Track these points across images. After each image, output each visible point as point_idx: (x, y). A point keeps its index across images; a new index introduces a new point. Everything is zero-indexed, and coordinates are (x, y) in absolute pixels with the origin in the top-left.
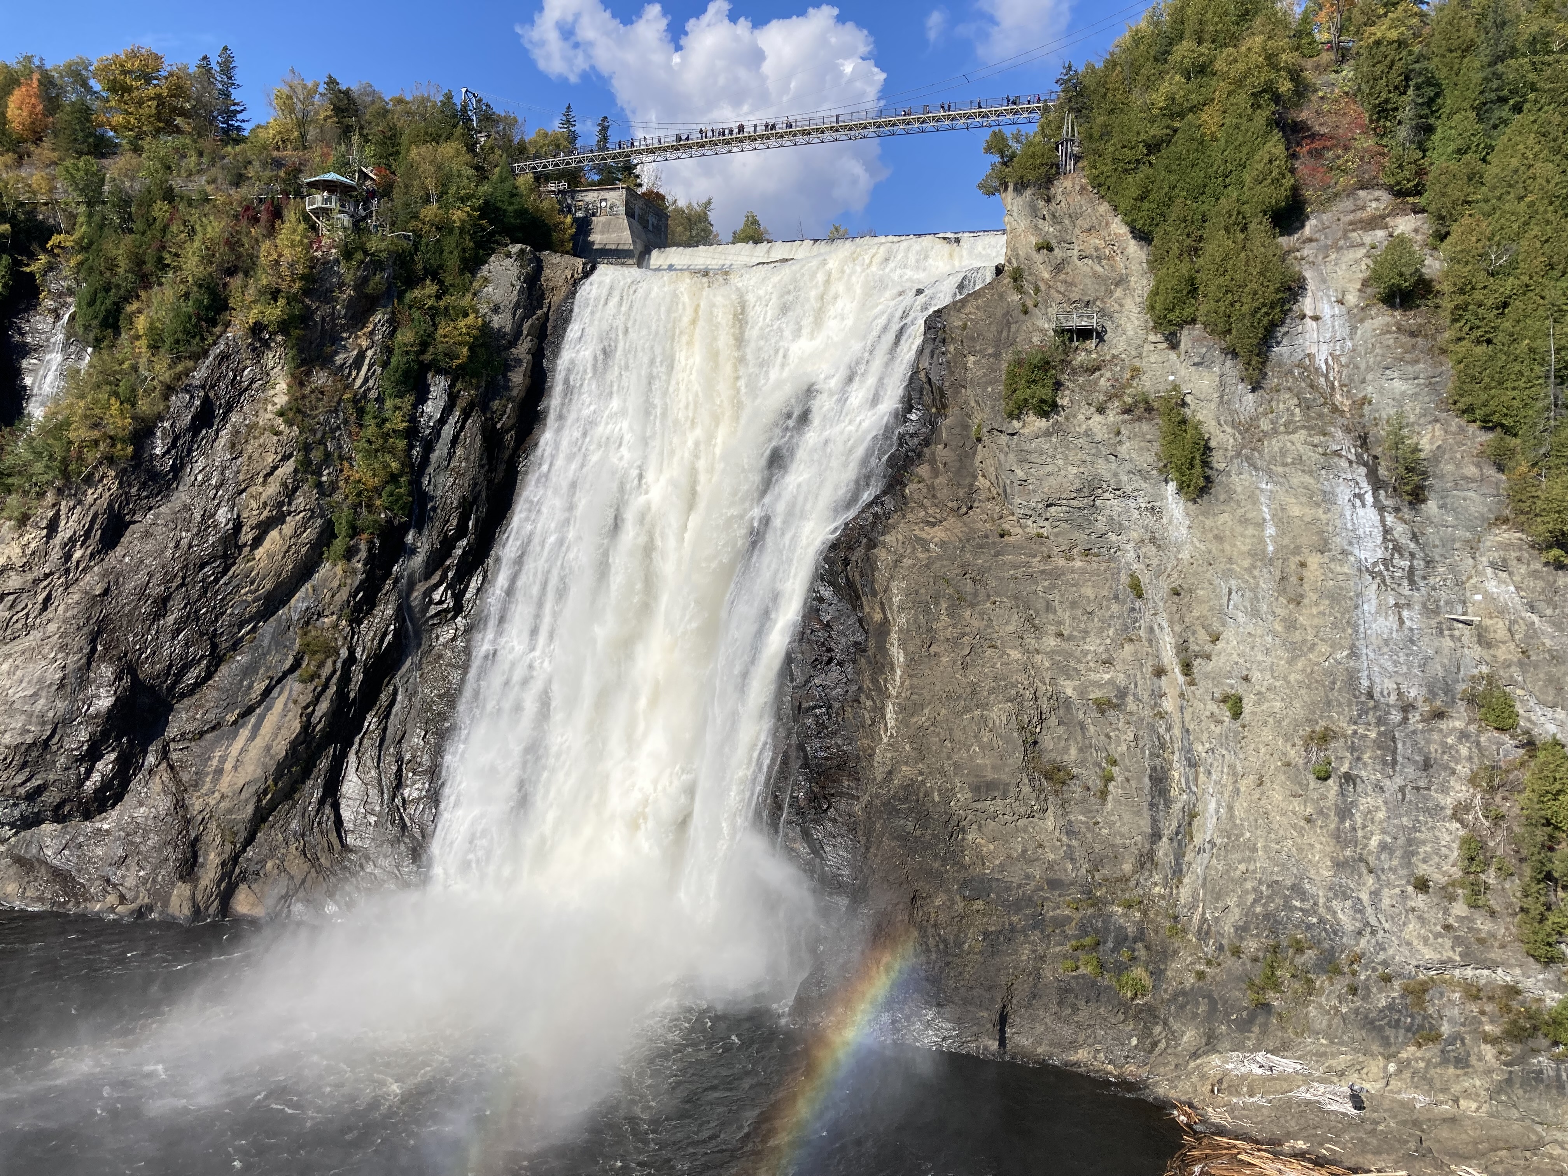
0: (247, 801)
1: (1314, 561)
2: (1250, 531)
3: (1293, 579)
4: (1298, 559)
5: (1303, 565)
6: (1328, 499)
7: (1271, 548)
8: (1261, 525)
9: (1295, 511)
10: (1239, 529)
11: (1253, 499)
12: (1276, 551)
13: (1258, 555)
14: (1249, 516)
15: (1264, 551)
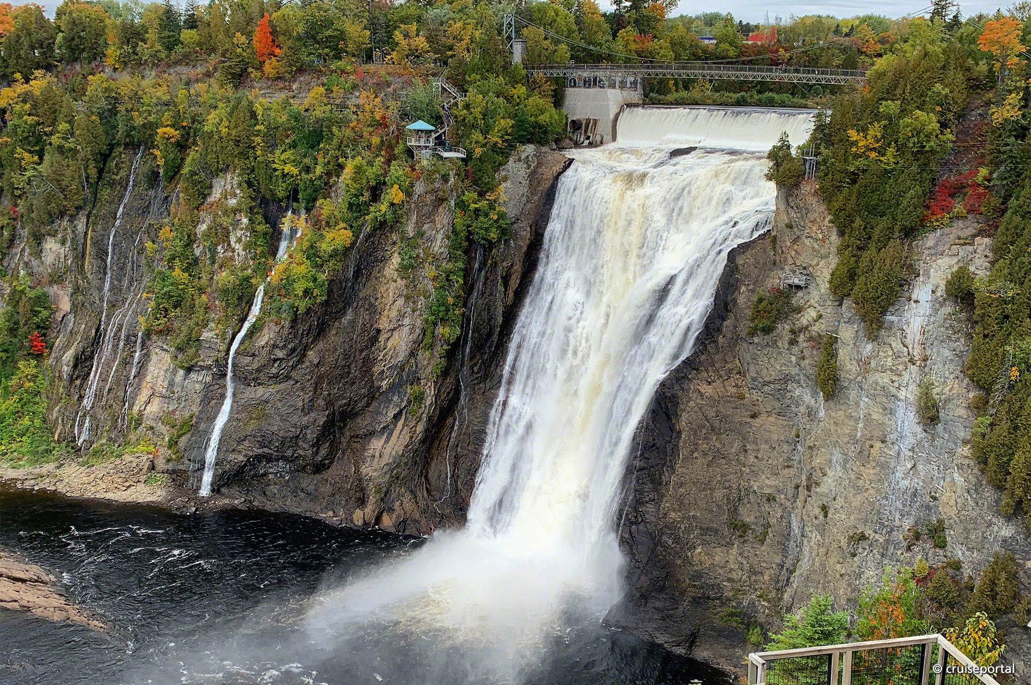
0: (386, 473)
1: (878, 445)
2: (852, 423)
3: (866, 453)
4: (870, 442)
5: (872, 447)
6: (892, 412)
7: (859, 434)
8: (857, 420)
9: (875, 416)
10: (847, 420)
11: (857, 404)
12: (862, 436)
13: (852, 437)
14: (853, 414)
15: (856, 435)
